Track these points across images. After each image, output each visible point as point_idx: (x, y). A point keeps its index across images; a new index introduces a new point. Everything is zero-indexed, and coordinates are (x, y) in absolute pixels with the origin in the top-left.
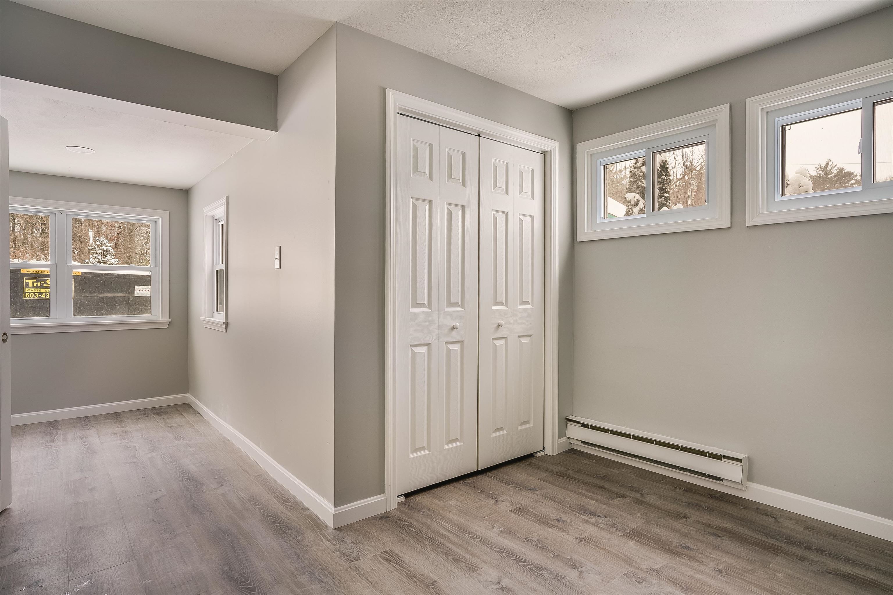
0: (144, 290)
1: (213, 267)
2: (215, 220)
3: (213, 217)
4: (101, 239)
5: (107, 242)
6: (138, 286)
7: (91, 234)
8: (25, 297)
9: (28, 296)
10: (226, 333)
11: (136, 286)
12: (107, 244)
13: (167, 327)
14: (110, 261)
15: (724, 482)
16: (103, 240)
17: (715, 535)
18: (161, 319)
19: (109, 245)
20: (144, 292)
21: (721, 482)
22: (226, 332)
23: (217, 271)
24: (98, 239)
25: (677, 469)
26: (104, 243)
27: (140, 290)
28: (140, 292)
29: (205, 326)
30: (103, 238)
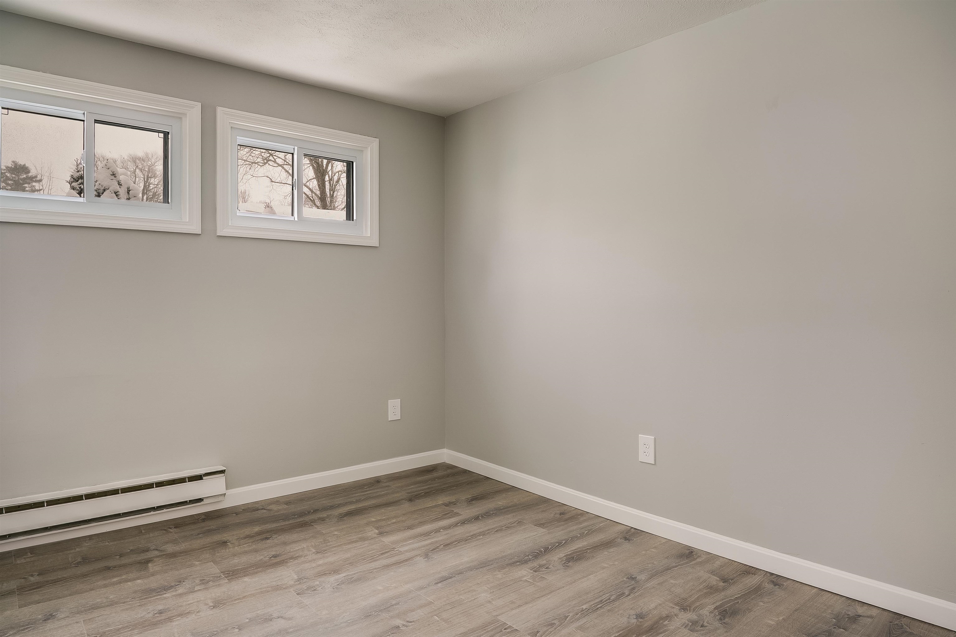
15: (205, 501)
17: (267, 538)
21: (202, 503)
25: (150, 512)
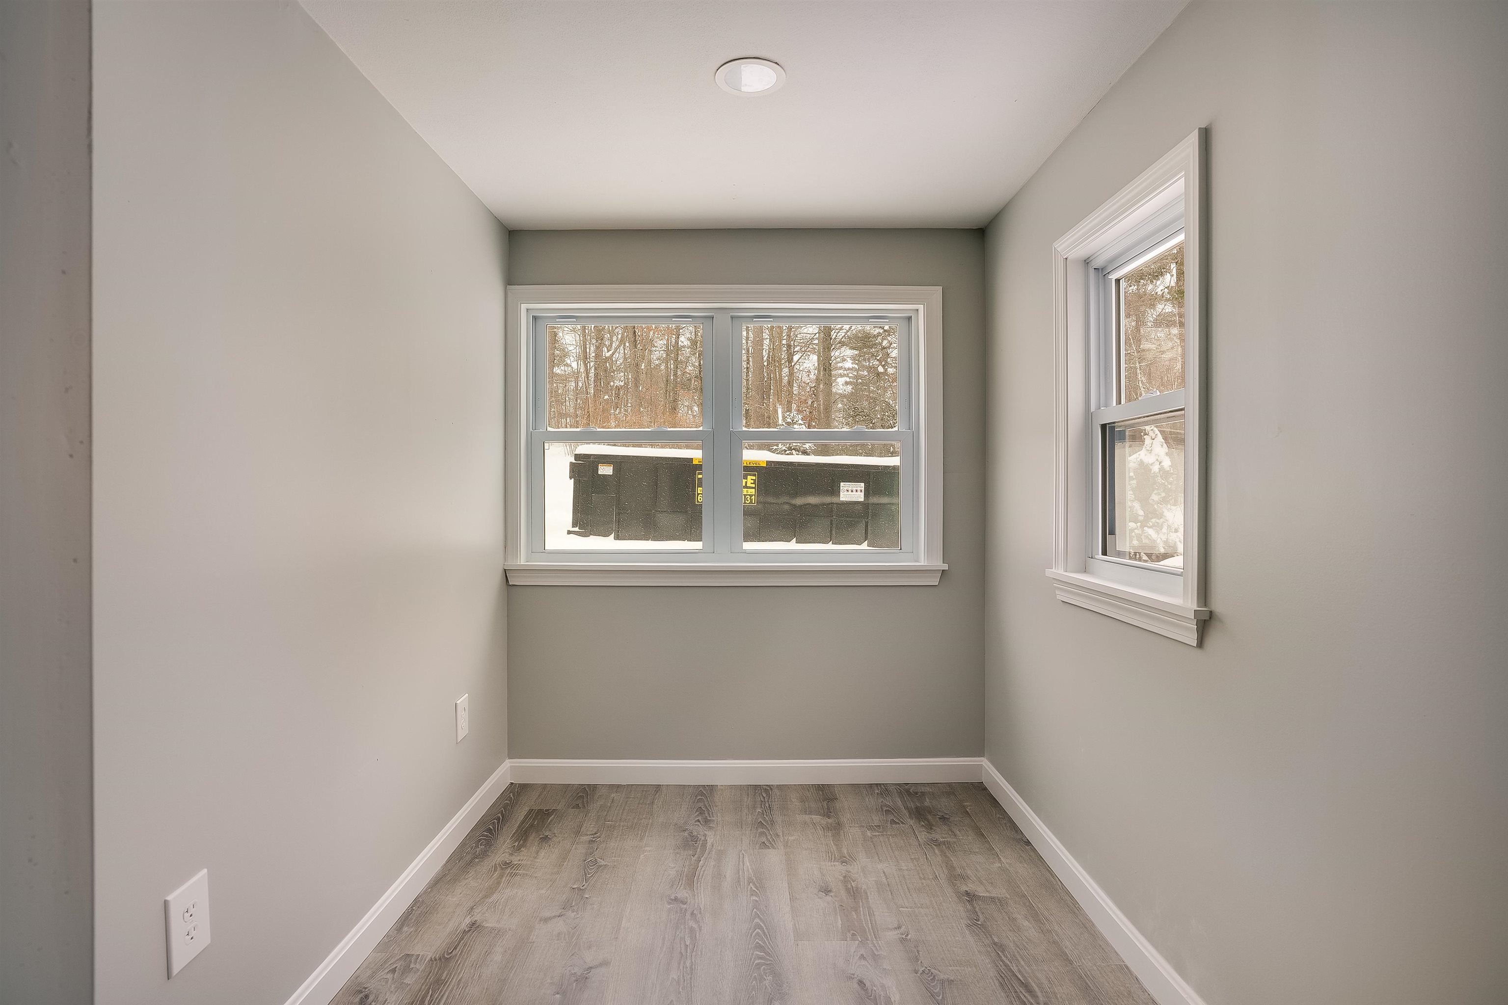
0: (854, 489)
1: (1088, 416)
2: (1092, 273)
3: (1087, 262)
4: (792, 414)
5: (800, 417)
6: (845, 483)
7: (780, 411)
8: (698, 502)
9: (700, 499)
10: (1198, 651)
11: (842, 484)
12: (800, 422)
13: (937, 584)
14: (804, 446)
16: (795, 415)
18: (923, 562)
19: (802, 422)
20: (854, 493)
22: (1200, 644)
23: (1104, 427)
24: (788, 414)
26: (795, 420)
27: (848, 491)
28: (848, 493)
29: (1062, 596)
30: (795, 412)
